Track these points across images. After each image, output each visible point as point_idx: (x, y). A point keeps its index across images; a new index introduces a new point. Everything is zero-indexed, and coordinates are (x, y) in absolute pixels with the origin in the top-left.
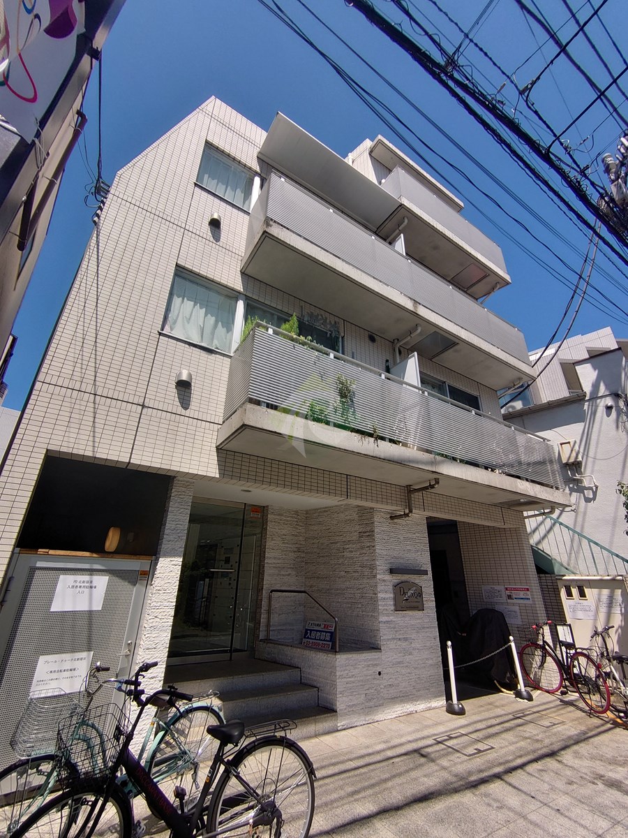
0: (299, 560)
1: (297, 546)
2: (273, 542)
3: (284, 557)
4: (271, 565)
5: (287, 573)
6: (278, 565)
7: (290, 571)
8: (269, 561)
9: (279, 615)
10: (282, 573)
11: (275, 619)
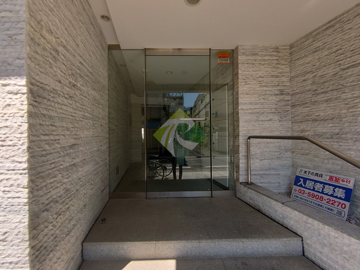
0: (283, 103)
1: (279, 88)
2: (247, 86)
3: (262, 101)
4: (246, 112)
5: (268, 118)
6: (255, 111)
7: (271, 116)
8: (245, 107)
9: (261, 160)
10: (261, 118)
11: (255, 164)
